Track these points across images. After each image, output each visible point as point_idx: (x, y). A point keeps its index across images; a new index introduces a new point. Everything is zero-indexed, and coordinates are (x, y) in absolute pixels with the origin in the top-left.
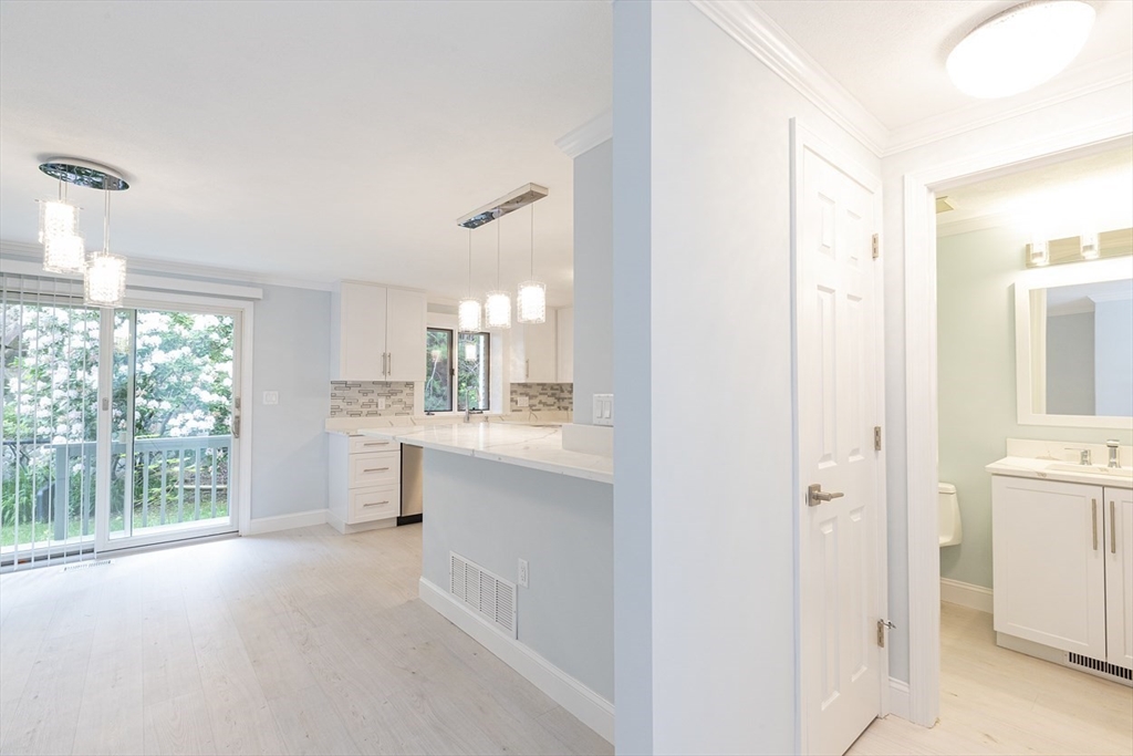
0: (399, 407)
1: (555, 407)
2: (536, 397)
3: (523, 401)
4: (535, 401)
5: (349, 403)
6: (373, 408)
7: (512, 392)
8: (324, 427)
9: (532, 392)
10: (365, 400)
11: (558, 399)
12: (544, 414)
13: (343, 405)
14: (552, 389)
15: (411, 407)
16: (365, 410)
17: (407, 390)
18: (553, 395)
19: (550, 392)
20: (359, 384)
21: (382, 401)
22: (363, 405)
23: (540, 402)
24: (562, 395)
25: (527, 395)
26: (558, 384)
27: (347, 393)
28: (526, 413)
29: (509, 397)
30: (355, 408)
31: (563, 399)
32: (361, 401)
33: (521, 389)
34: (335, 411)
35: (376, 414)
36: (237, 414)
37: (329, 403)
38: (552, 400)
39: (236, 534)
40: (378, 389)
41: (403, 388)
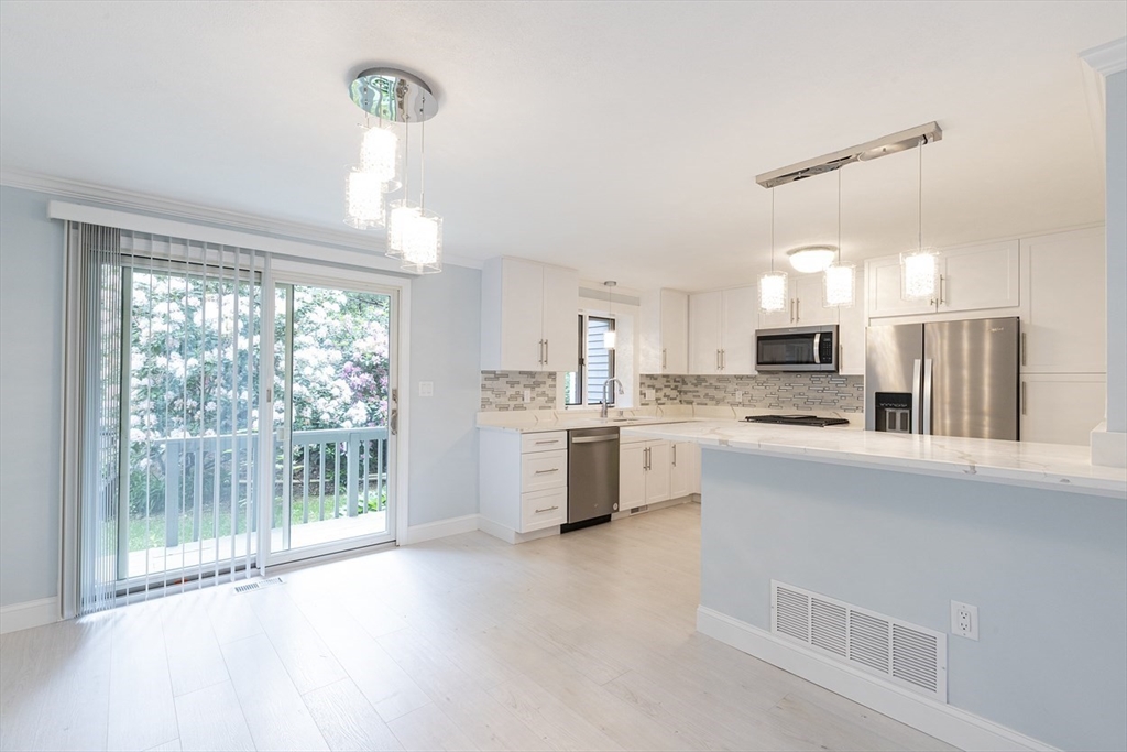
0: (543, 399)
1: (677, 401)
2: (661, 389)
3: (651, 394)
4: (660, 394)
5: (498, 396)
6: (519, 401)
7: (642, 384)
8: (475, 422)
9: (658, 385)
10: (511, 391)
11: (680, 392)
12: (669, 407)
13: (492, 398)
14: (675, 381)
15: (553, 399)
16: (512, 403)
17: (550, 382)
18: (676, 387)
19: (673, 384)
20: (505, 375)
21: (528, 393)
22: (511, 398)
23: (665, 396)
24: (685, 388)
25: (653, 387)
26: (680, 376)
27: (495, 384)
28: (653, 407)
29: (638, 389)
30: (503, 400)
31: (686, 392)
32: (508, 394)
33: (649, 381)
34: (485, 404)
35: (521, 407)
36: (394, 407)
37: (480, 395)
38: (674, 393)
39: (393, 544)
40: (524, 380)
41: (546, 379)
